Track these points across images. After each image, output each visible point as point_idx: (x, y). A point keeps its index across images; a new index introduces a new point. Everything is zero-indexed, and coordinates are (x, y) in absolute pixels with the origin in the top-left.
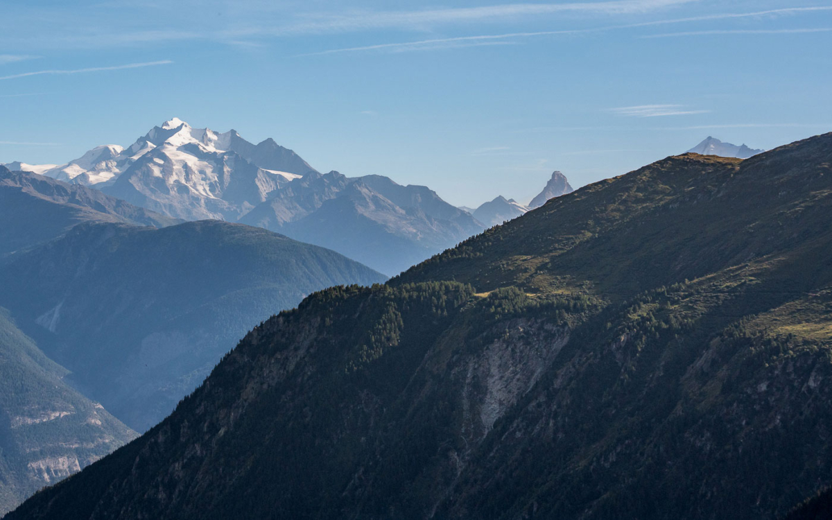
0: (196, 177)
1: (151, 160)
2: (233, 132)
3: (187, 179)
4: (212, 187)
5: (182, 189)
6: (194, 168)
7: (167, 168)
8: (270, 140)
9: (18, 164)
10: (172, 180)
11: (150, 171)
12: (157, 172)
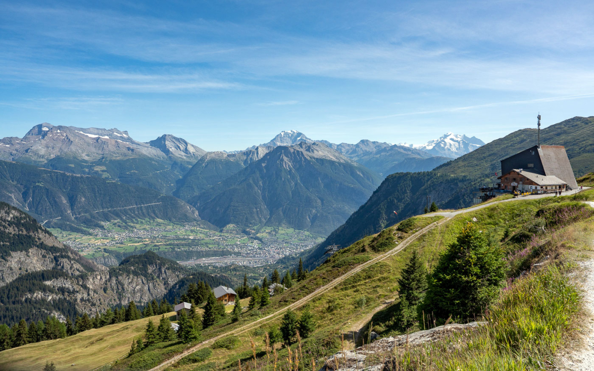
0: (453, 147)
1: (441, 143)
2: (464, 135)
3: (450, 147)
4: (457, 149)
5: (449, 150)
6: (452, 144)
7: (445, 144)
8: (474, 137)
9: (412, 145)
10: (446, 147)
11: (441, 145)
12: (442, 145)
